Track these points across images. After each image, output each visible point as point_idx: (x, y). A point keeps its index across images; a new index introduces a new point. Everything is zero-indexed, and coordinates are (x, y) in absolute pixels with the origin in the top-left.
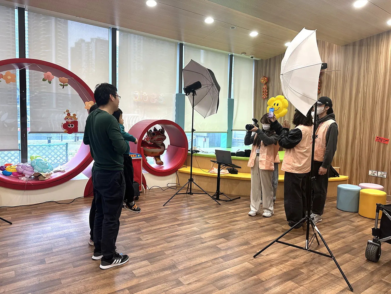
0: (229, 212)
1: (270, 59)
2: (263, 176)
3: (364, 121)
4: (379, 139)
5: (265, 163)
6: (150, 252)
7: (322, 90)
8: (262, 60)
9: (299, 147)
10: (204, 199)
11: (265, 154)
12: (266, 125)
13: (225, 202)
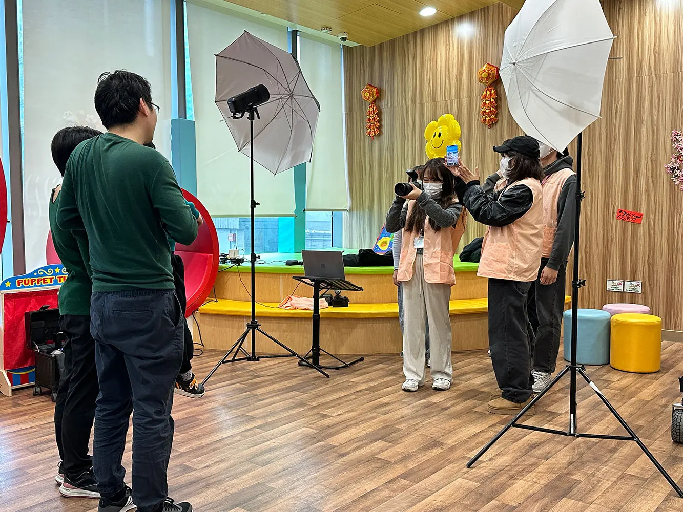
0: (358, 389)
1: (381, 45)
2: (433, 298)
3: (593, 179)
4: (624, 215)
5: (438, 269)
6: (234, 490)
7: (502, 116)
8: (362, 47)
9: (522, 225)
10: (281, 369)
11: (436, 248)
12: (433, 184)
13: (334, 370)
